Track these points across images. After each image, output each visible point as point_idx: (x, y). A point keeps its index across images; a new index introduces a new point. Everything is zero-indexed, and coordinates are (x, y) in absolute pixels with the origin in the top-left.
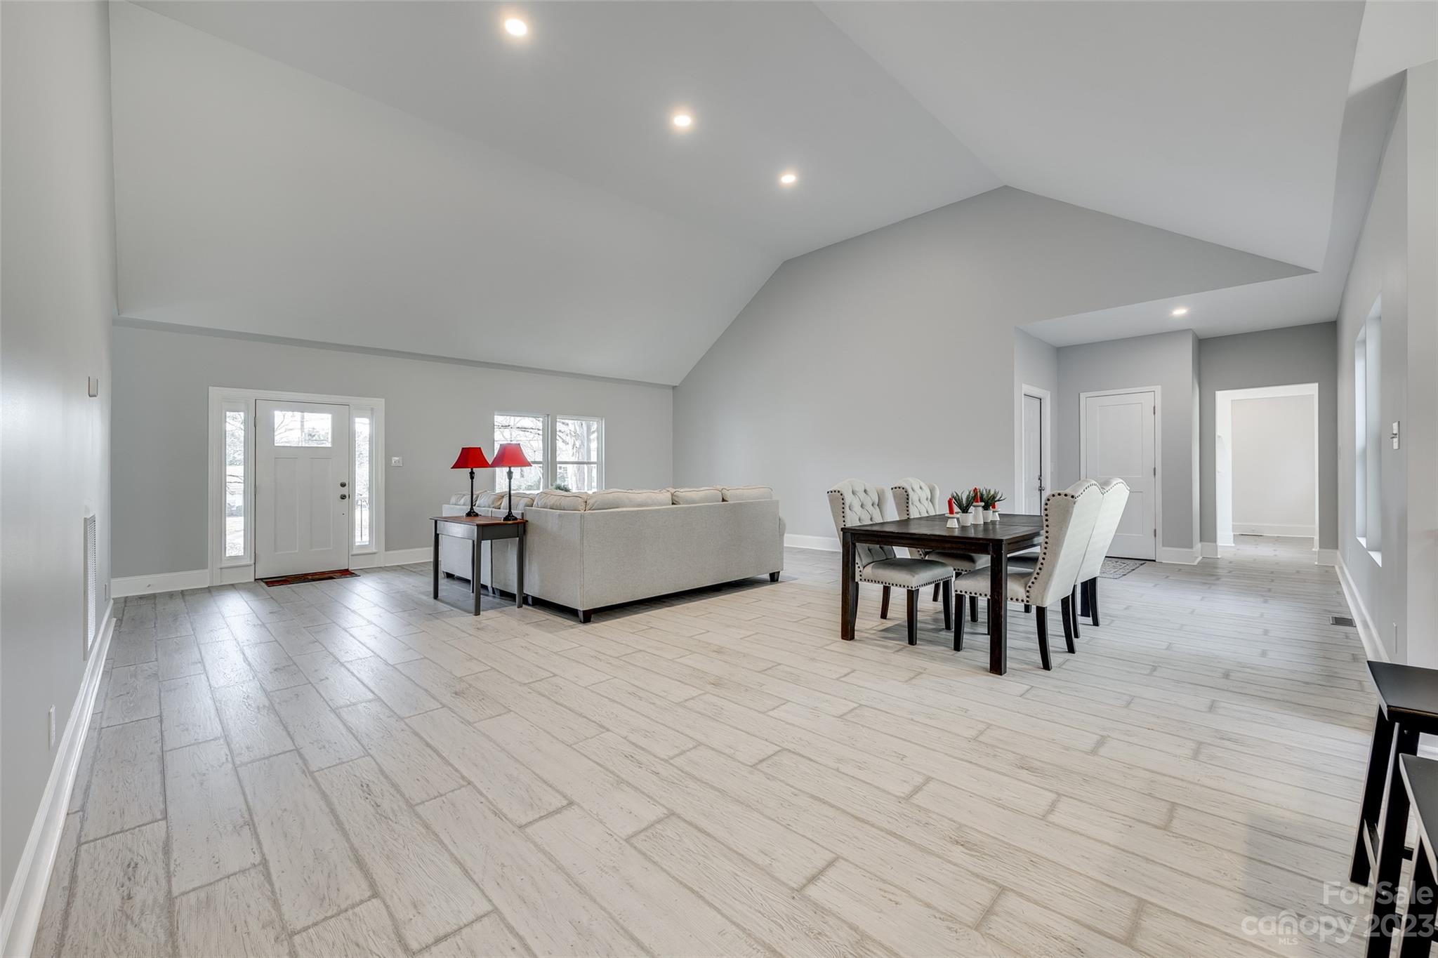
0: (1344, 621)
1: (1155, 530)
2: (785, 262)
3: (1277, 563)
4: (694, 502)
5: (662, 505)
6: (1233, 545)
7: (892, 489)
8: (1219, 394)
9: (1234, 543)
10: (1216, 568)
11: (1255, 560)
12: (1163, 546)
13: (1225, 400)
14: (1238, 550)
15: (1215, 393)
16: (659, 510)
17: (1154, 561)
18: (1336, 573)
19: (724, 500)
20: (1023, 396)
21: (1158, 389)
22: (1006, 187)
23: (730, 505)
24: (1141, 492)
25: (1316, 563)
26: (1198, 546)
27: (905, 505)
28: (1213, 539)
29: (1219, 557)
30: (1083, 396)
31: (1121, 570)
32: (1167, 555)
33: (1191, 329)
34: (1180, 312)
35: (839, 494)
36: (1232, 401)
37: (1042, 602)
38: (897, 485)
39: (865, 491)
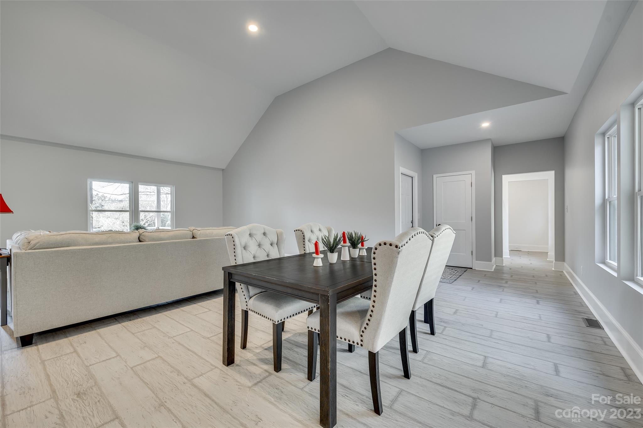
0: (593, 323)
1: (472, 251)
2: (275, 98)
3: (534, 269)
4: (161, 239)
5: (124, 243)
6: (509, 257)
7: (295, 231)
8: (504, 176)
9: (510, 256)
10: (503, 273)
11: (522, 267)
12: (476, 260)
13: (507, 180)
14: (512, 260)
15: (502, 176)
16: (119, 247)
17: (472, 268)
18: (566, 276)
19: (193, 237)
20: (400, 174)
21: (473, 172)
22: (390, 49)
23: (197, 241)
24: (465, 230)
25: (553, 269)
26: (494, 259)
27: (302, 243)
28: (501, 256)
29: (504, 265)
30: (435, 176)
31: (454, 276)
32: (479, 265)
33: (490, 139)
34: (486, 125)
35: (231, 237)
36: (509, 182)
37: (373, 347)
38: (297, 229)
39: (264, 234)
